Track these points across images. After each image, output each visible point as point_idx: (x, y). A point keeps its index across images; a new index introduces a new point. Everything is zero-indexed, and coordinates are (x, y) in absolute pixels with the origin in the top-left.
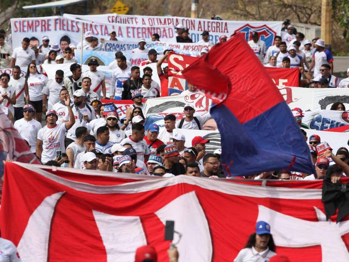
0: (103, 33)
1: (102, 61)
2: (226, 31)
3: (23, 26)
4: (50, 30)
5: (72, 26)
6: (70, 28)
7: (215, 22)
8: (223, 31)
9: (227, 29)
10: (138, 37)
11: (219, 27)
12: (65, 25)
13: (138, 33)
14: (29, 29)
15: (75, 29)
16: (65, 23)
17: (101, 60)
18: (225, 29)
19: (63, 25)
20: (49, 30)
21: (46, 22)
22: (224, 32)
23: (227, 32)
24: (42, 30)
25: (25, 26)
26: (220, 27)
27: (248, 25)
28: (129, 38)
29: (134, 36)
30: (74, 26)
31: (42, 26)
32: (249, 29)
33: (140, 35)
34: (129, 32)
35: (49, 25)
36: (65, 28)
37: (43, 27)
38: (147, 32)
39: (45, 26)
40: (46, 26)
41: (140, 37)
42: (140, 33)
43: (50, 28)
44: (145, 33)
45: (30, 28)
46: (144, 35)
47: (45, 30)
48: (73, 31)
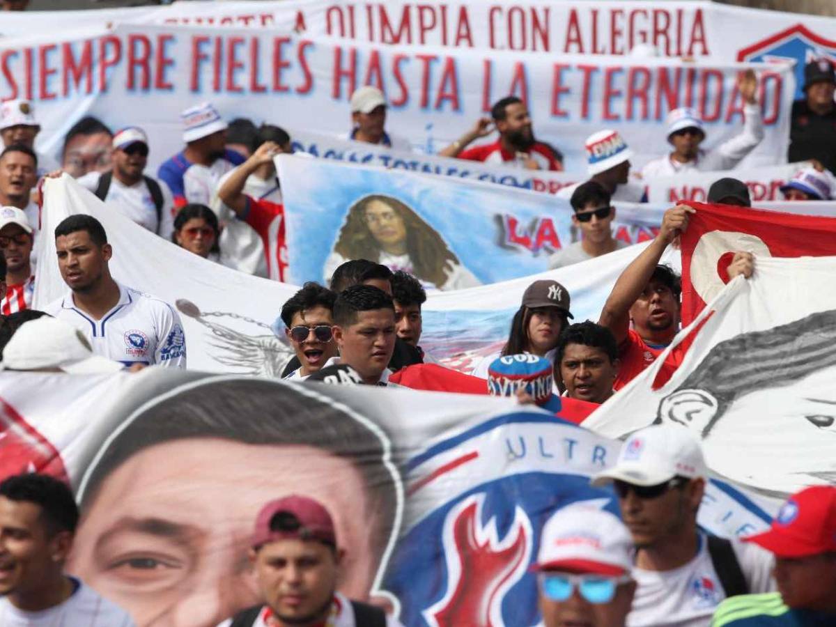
0: (434, 95)
1: (424, 219)
2: (698, 48)
3: (45, 73)
4: (170, 87)
5: (280, 65)
6: (266, 78)
7: (645, 12)
8: (685, 47)
9: (703, 40)
10: (608, 116)
11: (665, 32)
12: (241, 66)
13: (610, 94)
14: (72, 83)
15: (293, 77)
16: (243, 54)
17: (419, 214)
18: (693, 40)
19: (234, 65)
20: (163, 85)
21: (155, 45)
22: (690, 53)
23: (705, 52)
24: (131, 85)
25: (54, 72)
26: (673, 33)
27: (800, 29)
28: (557, 122)
29: (585, 113)
30: (287, 65)
31: (133, 62)
32: (806, 47)
33: (619, 106)
34: (567, 91)
35: (164, 63)
36: (243, 79)
37: (139, 71)
38: (652, 93)
39: (145, 63)
40: (153, 65)
41: (616, 118)
42: (618, 94)
43: (172, 75)
44: (644, 95)
45: (78, 79)
46: (638, 105)
47: (146, 86)
48: (279, 88)
